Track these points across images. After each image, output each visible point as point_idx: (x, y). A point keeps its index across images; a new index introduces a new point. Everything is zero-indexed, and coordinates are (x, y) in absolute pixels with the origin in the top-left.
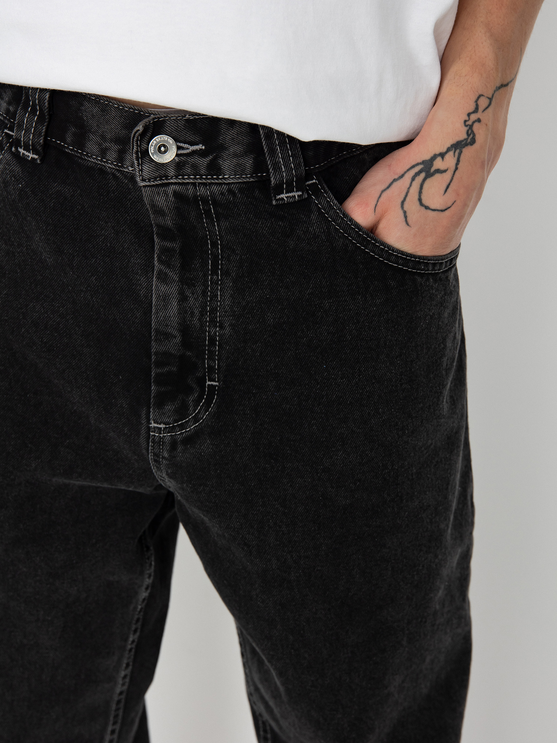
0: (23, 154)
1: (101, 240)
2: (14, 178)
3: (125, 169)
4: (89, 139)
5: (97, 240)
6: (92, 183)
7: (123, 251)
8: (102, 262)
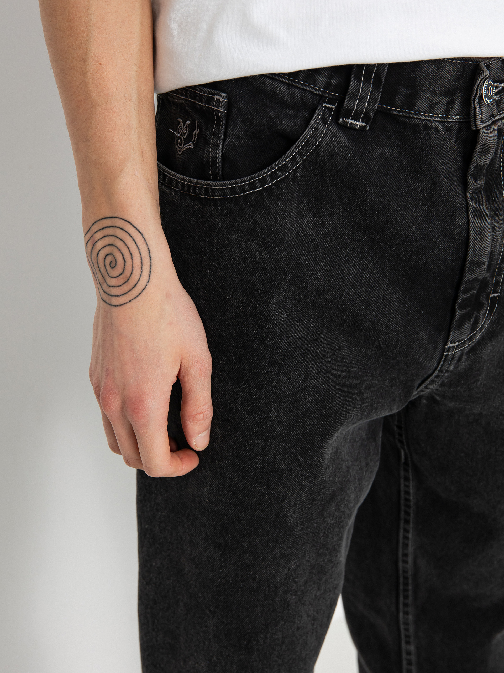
0: (351, 123)
1: (418, 191)
2: (342, 148)
3: (449, 119)
4: (420, 98)
5: (414, 192)
6: (416, 140)
7: (440, 198)
8: (420, 211)
